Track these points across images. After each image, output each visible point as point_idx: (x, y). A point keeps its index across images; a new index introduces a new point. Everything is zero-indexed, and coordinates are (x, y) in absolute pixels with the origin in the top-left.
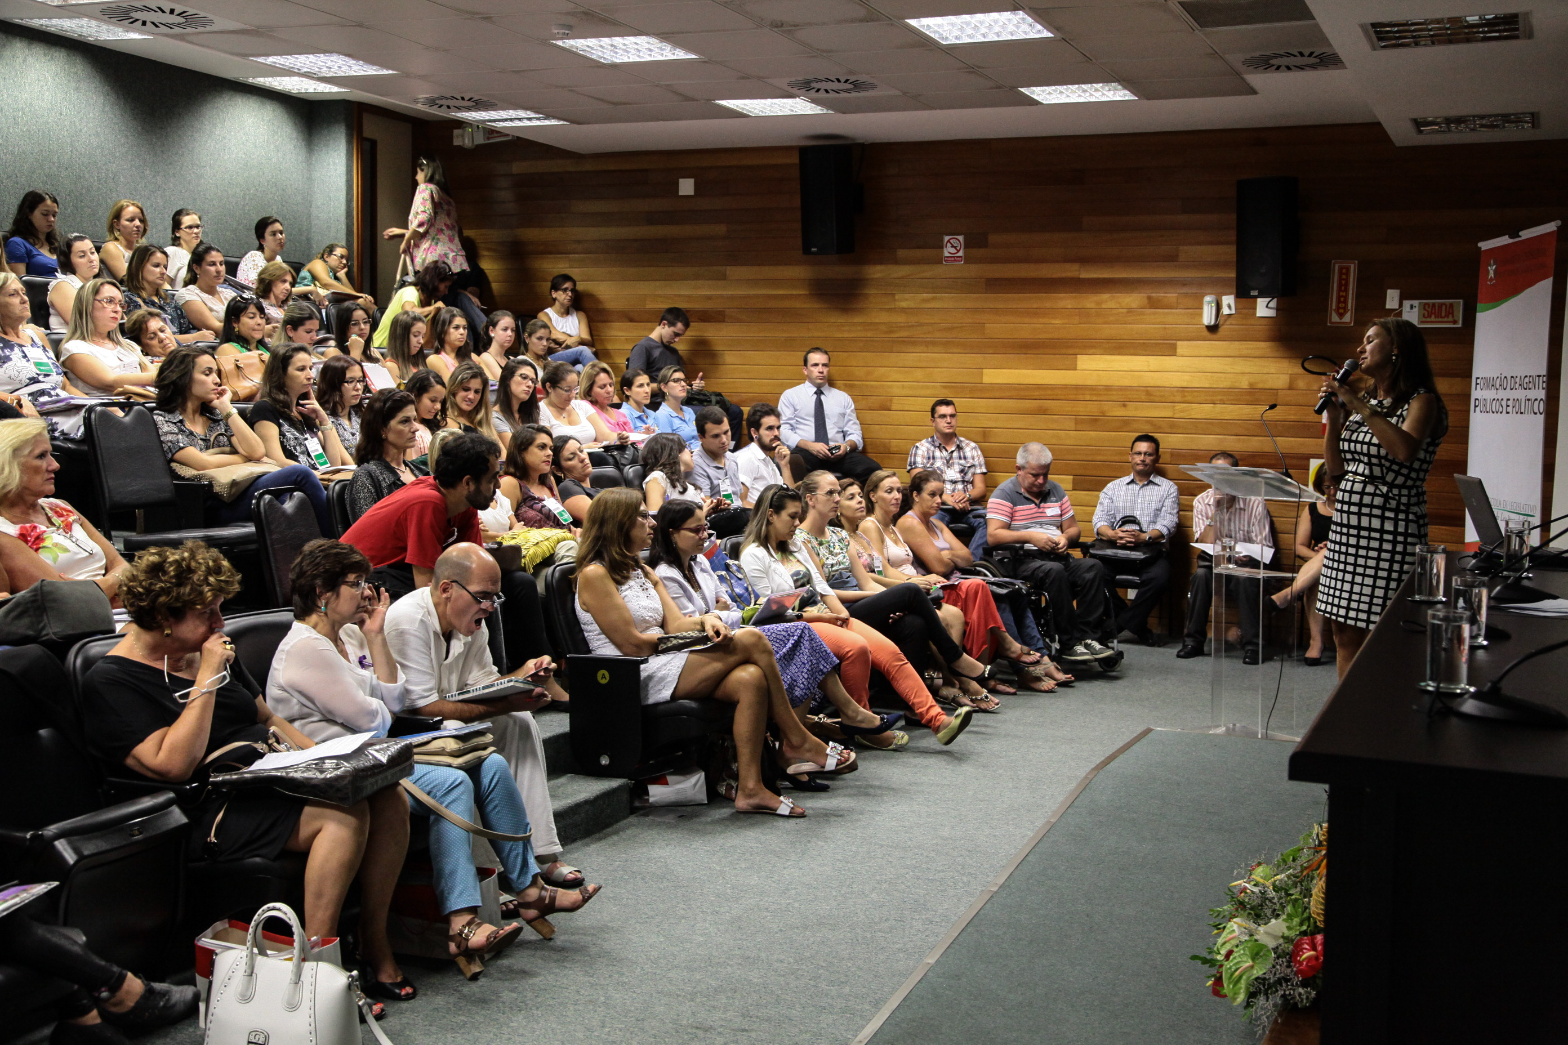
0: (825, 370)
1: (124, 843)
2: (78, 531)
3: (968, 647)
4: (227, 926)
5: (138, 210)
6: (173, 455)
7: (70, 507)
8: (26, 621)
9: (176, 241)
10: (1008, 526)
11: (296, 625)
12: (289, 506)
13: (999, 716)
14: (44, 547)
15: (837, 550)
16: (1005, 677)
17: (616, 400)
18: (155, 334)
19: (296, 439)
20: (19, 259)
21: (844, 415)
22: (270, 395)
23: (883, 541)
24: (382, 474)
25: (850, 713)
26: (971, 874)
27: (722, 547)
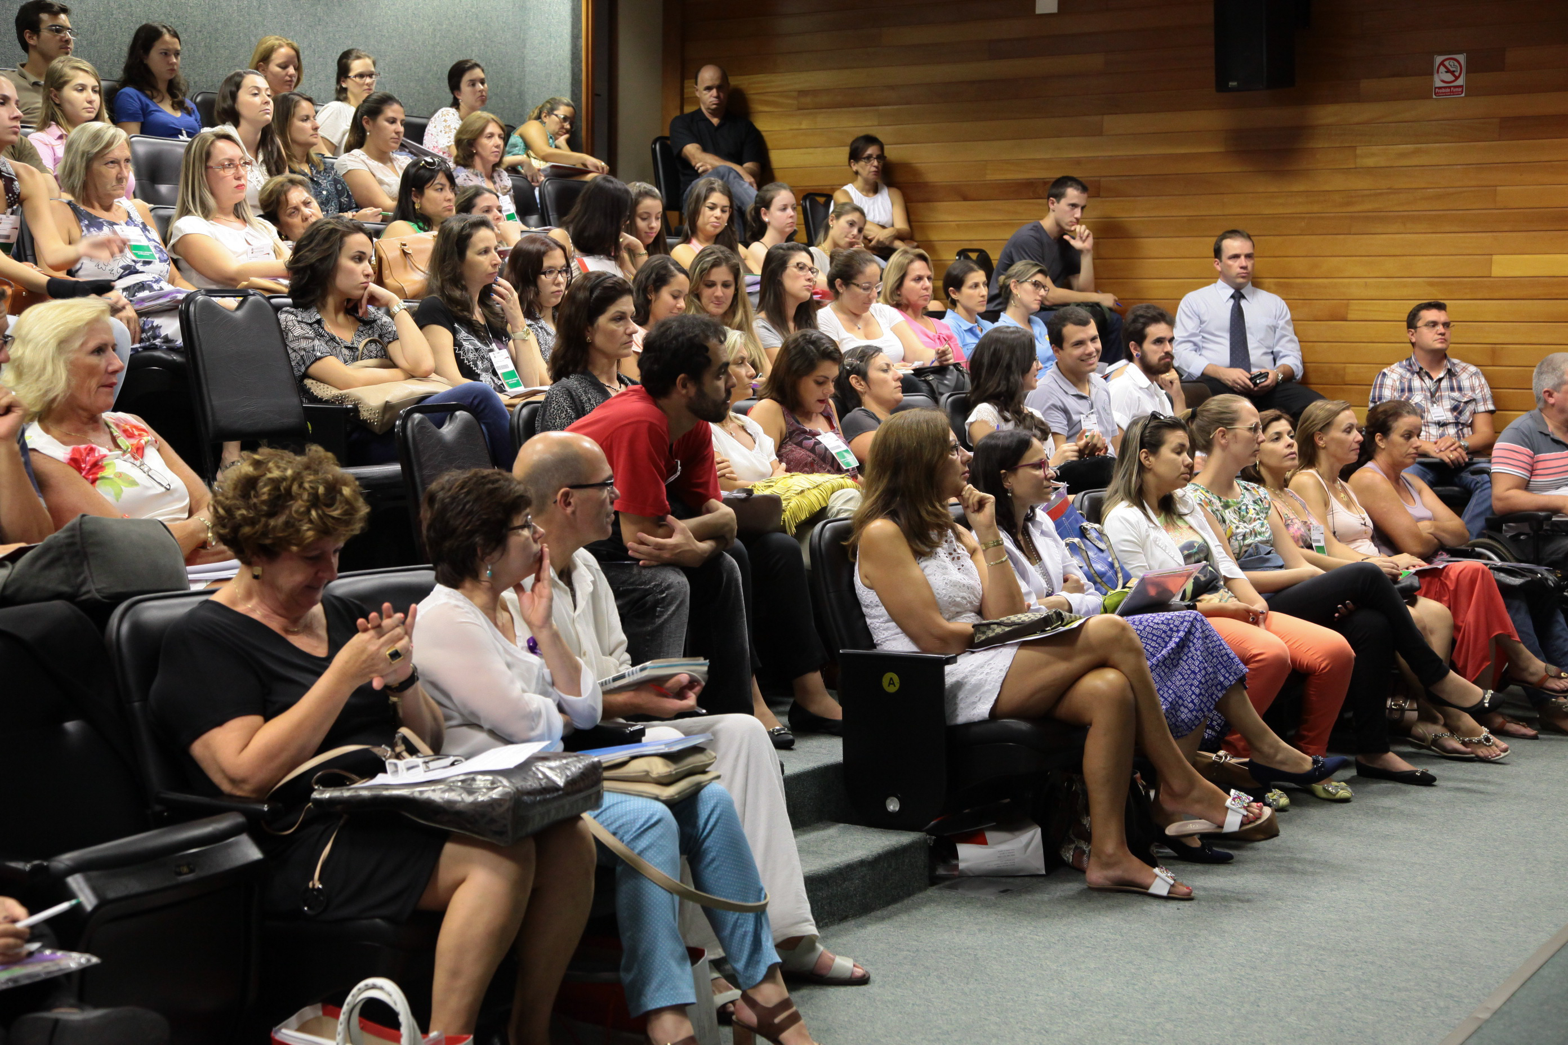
0: (1249, 264)
1: (167, 884)
2: (153, 458)
3: (1460, 664)
4: (320, 1013)
5: (293, 53)
6: (307, 368)
7: (143, 425)
8: (59, 572)
9: (341, 94)
10: (1526, 485)
11: (440, 591)
12: (448, 430)
13: (1507, 769)
14: (103, 478)
15: (1252, 513)
16: (1520, 713)
17: (935, 306)
18: (297, 209)
19: (477, 350)
20: (132, 117)
21: (1274, 329)
22: (442, 289)
23: (1326, 504)
24: (586, 393)
25: (1266, 749)
26: (1452, 996)
27: (1077, 505)
